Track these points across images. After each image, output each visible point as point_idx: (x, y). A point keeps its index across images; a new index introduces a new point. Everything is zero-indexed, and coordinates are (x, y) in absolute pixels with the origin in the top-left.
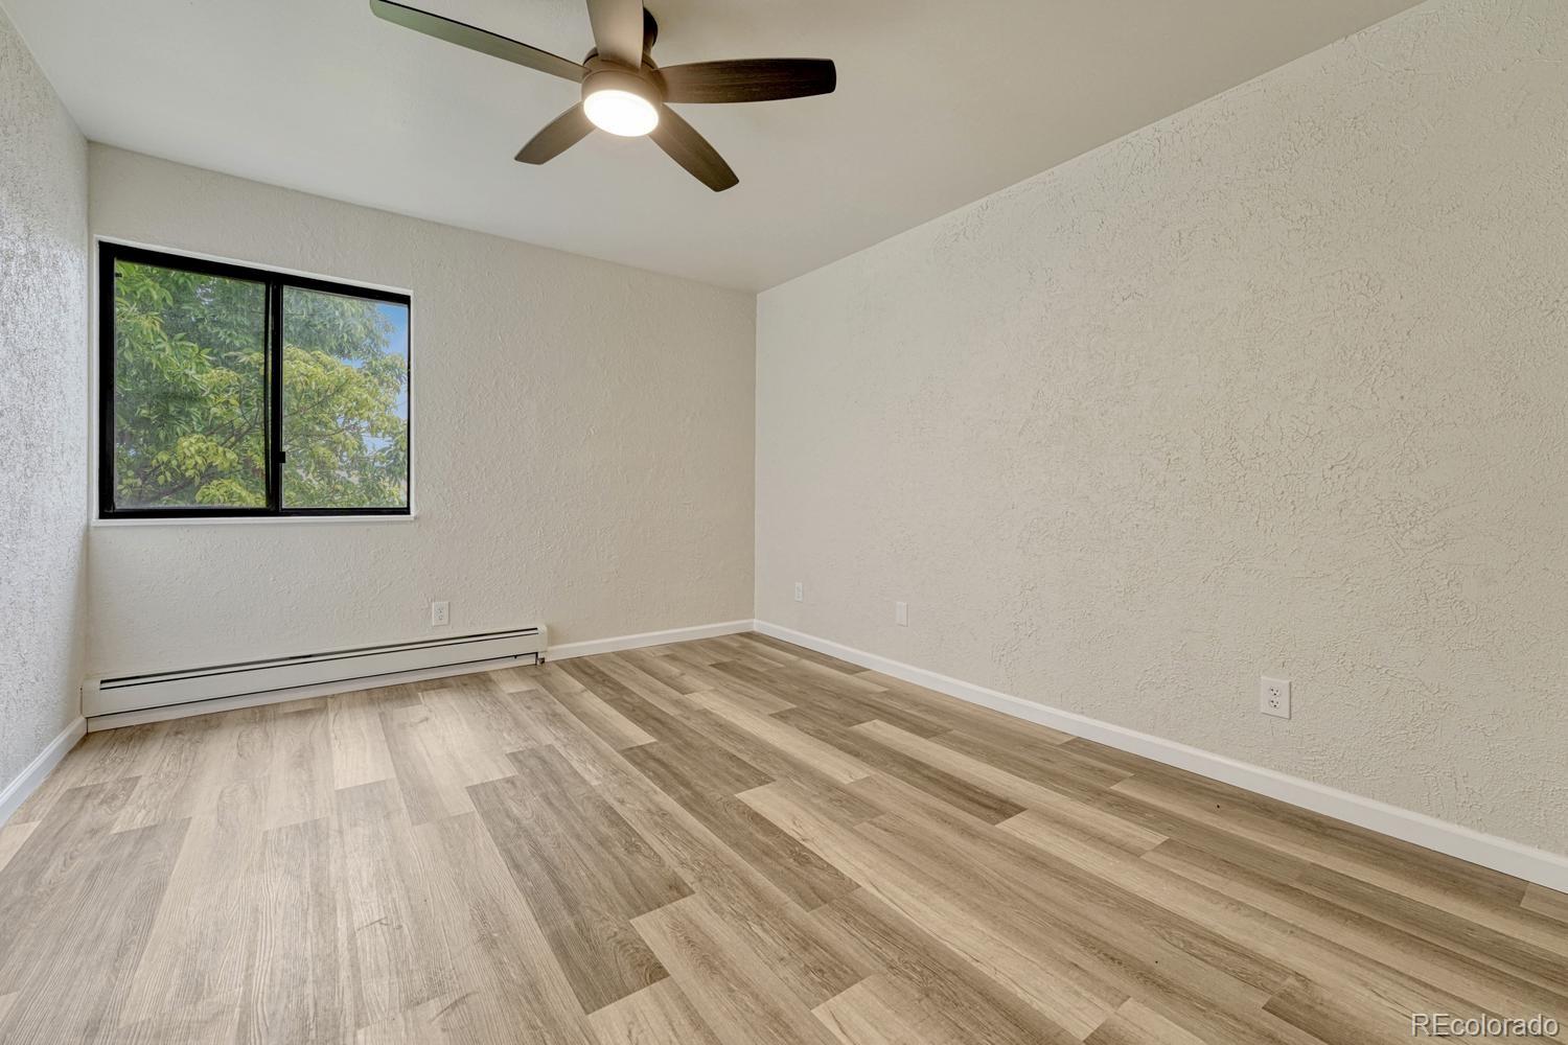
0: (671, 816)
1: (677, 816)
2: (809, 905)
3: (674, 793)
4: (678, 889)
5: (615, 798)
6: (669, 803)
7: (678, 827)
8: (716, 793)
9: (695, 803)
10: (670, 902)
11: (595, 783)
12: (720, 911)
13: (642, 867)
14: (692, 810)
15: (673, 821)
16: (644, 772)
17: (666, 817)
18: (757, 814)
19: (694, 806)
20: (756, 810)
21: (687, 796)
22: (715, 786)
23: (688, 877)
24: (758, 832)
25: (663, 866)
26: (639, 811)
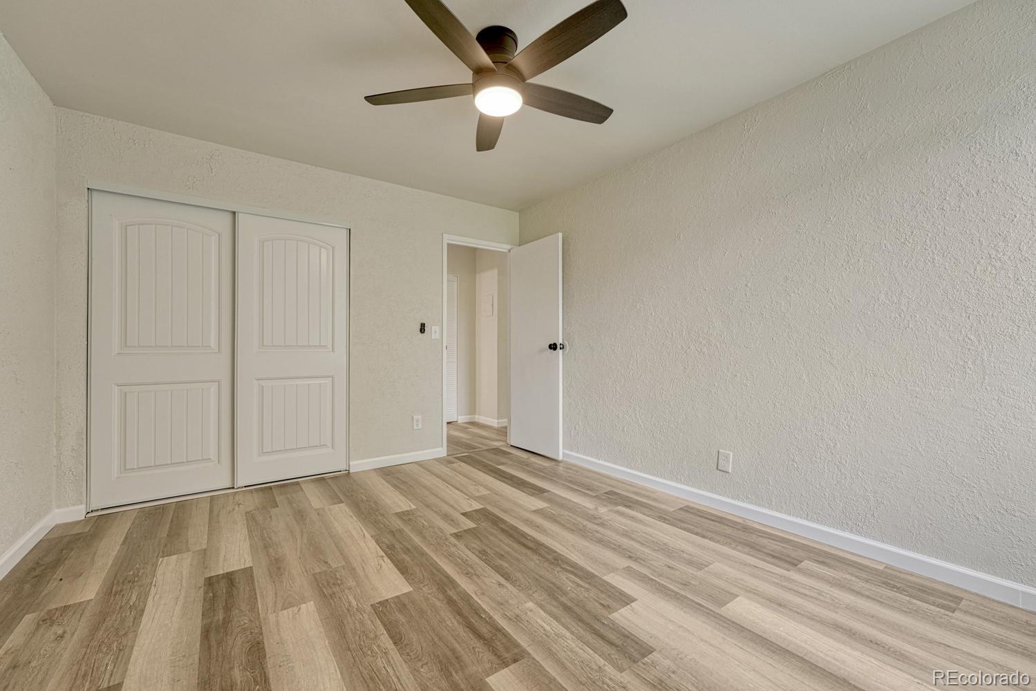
0: (462, 573)
1: (458, 573)
2: (400, 531)
3: (461, 592)
4: (457, 536)
5: (506, 588)
6: (464, 583)
7: (457, 565)
8: (428, 590)
9: (444, 584)
10: (461, 532)
11: (530, 605)
12: (439, 529)
13: (475, 544)
14: (448, 577)
15: (460, 568)
16: (491, 618)
17: (465, 572)
18: (402, 573)
19: (445, 580)
20: (402, 577)
21: (450, 590)
22: (427, 599)
23: (452, 540)
24: (408, 562)
25: (465, 545)
26: (485, 577)
